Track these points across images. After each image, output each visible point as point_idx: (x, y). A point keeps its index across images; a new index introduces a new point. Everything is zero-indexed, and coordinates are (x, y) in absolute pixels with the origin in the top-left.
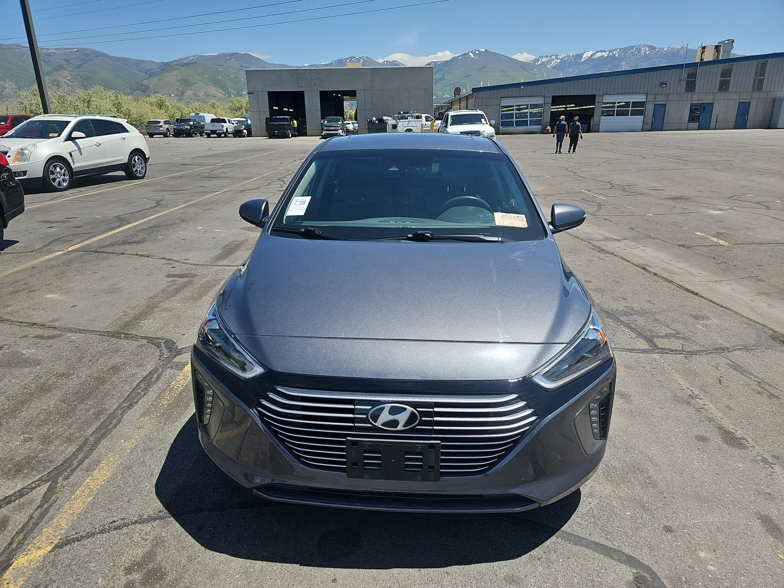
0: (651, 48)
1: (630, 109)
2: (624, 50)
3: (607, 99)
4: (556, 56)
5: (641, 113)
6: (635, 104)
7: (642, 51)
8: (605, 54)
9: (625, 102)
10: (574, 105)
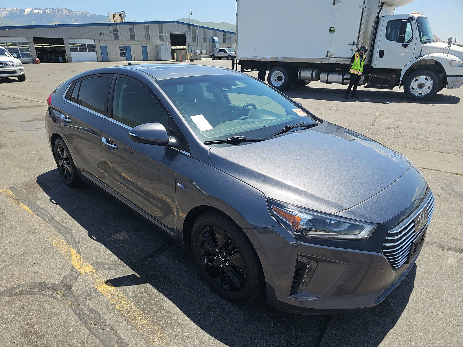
0: (70, 11)
1: (87, 48)
2: (53, 10)
3: (71, 41)
4: (5, 9)
5: (94, 51)
6: (89, 45)
7: (65, 12)
8: (41, 11)
9: (81, 44)
10: (48, 44)
